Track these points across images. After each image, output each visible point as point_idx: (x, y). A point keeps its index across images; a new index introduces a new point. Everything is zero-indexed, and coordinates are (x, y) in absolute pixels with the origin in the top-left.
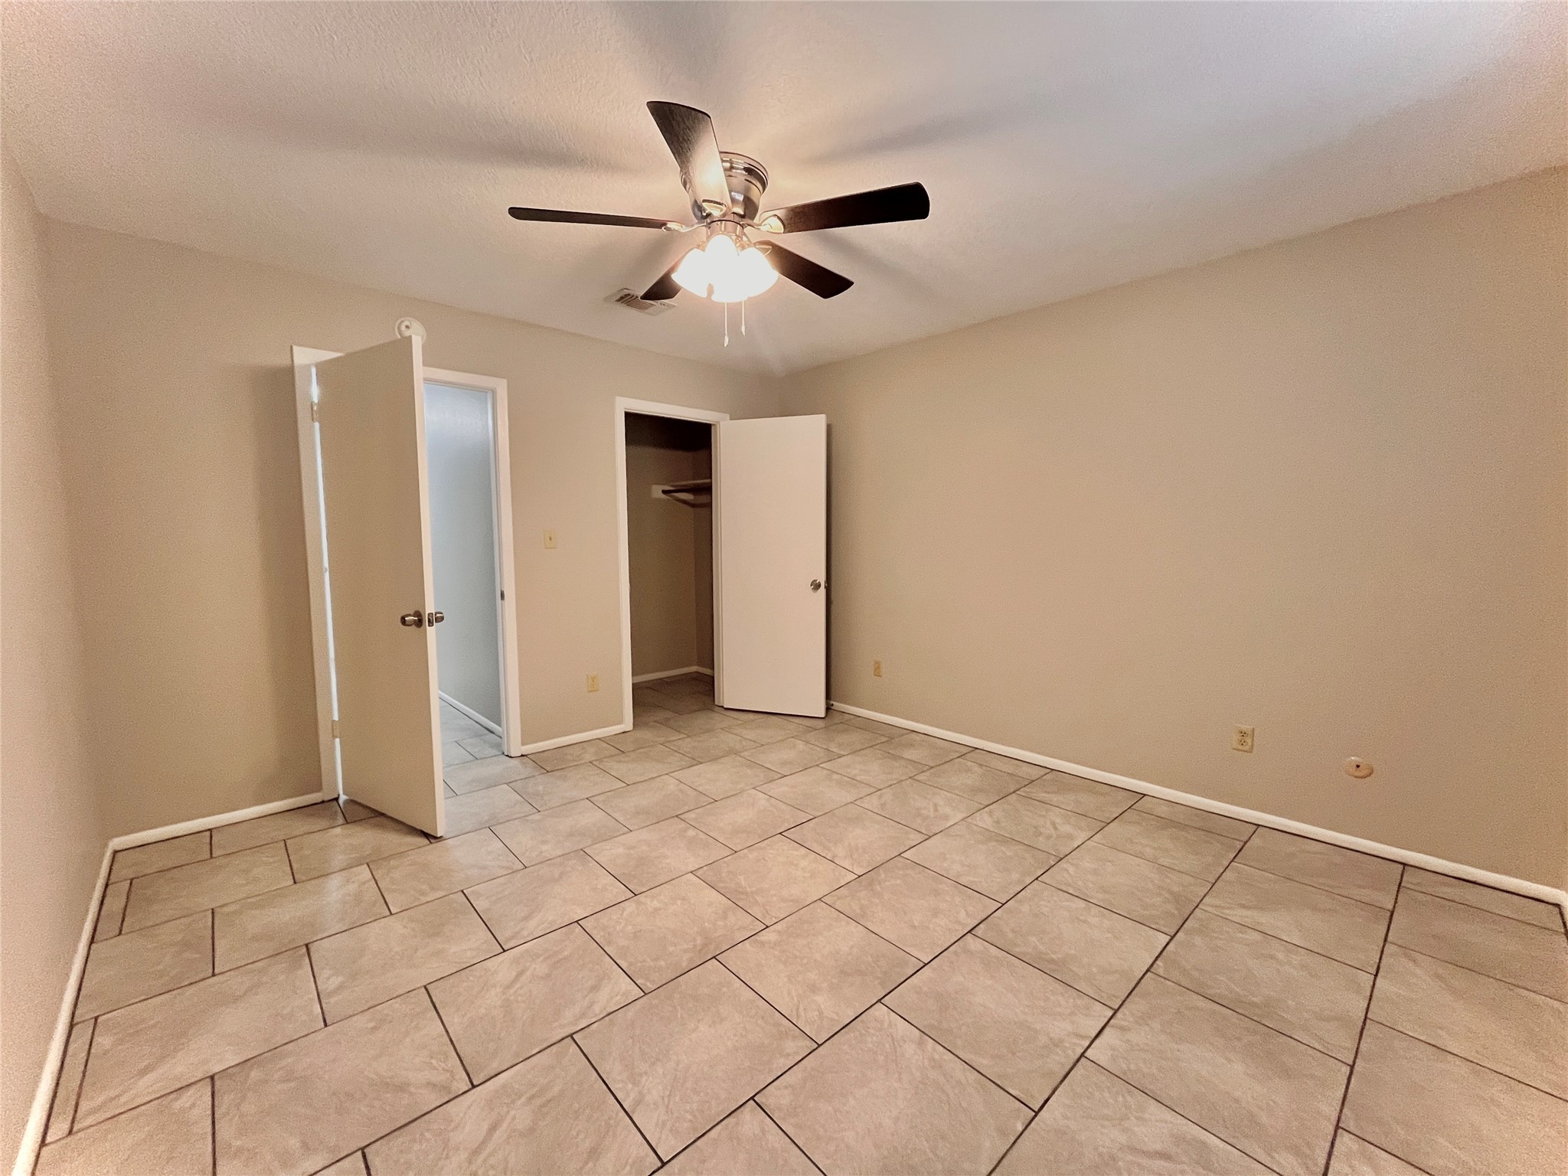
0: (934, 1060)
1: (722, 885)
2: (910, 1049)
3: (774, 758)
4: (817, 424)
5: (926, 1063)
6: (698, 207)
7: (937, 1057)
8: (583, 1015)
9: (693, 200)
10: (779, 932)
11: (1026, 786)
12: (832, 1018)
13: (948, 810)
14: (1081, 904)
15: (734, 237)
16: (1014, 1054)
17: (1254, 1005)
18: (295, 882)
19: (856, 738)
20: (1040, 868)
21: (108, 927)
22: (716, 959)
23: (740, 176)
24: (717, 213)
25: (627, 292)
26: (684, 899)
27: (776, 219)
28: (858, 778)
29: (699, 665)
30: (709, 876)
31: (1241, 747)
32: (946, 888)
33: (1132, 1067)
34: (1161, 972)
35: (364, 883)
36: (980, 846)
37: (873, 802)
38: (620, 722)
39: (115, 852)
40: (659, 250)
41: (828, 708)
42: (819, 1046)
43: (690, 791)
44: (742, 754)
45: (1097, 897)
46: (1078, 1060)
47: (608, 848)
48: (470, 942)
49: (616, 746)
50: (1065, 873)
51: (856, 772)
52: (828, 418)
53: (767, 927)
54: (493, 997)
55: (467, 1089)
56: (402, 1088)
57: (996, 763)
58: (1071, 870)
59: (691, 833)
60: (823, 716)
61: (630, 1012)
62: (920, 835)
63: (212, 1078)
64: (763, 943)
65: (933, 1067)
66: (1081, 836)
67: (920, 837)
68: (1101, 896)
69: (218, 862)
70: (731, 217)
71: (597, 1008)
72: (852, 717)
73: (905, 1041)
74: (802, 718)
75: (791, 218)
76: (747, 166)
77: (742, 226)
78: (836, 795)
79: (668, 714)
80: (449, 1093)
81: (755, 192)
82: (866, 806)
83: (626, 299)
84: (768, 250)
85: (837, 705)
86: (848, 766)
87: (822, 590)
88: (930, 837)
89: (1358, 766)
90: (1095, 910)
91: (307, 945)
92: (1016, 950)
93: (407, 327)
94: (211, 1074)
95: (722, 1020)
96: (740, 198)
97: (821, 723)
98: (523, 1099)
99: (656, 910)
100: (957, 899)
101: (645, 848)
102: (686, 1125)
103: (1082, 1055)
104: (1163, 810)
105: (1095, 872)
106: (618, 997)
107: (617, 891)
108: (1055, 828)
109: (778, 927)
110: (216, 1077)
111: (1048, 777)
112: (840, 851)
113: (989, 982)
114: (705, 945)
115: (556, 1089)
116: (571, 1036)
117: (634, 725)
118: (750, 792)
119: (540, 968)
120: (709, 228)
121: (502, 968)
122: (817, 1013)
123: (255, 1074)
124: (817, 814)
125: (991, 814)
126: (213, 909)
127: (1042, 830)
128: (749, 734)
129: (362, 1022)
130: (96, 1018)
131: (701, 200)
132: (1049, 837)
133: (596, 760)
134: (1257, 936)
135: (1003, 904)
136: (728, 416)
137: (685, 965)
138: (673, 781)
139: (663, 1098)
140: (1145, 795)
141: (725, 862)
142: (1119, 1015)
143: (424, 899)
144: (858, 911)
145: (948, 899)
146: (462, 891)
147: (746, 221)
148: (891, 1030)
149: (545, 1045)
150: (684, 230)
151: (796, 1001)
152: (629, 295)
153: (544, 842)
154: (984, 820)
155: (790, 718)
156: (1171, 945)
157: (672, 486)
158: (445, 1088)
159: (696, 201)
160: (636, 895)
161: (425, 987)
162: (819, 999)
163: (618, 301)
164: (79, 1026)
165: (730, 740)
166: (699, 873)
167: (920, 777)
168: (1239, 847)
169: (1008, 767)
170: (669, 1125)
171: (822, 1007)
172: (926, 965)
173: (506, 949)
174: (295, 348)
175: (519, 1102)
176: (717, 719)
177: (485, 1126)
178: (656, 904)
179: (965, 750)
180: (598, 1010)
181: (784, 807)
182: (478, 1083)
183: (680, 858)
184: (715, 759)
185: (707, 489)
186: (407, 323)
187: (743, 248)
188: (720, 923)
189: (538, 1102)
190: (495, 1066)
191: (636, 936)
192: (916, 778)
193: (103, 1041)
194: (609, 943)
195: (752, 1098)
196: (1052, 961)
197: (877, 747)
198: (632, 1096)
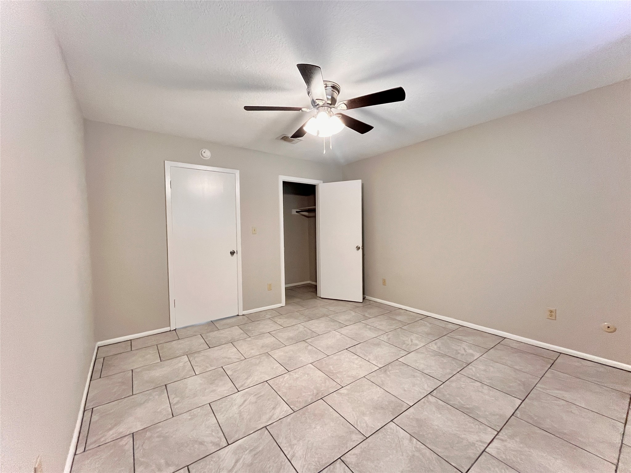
0: (417, 448)
1: (323, 369)
2: (406, 442)
3: (342, 318)
4: (357, 184)
5: (414, 449)
6: (313, 102)
7: (418, 446)
8: (270, 419)
9: (312, 99)
10: (348, 389)
11: (451, 332)
12: (372, 427)
13: (417, 342)
14: (479, 384)
15: (328, 112)
16: (452, 448)
17: (565, 434)
18: (161, 361)
19: (375, 311)
20: (459, 368)
21: (97, 375)
22: (322, 399)
23: (330, 89)
24: (321, 103)
25: (285, 135)
26: (308, 374)
27: (344, 104)
28: (377, 327)
29: (310, 281)
30: (317, 365)
31: (550, 318)
32: (418, 375)
33: (508, 457)
34: (518, 415)
35: (186, 362)
36: (432, 357)
37: (384, 338)
38: (280, 303)
39: (99, 347)
40: (298, 119)
41: (364, 298)
42: (367, 438)
43: (308, 331)
44: (329, 316)
45: (487, 382)
46: (483, 452)
47: (277, 352)
48: (225, 388)
49: (279, 312)
50: (471, 370)
51: (377, 325)
52: (362, 181)
53: (343, 387)
54: (235, 409)
55: (226, 445)
56: (201, 443)
57: (437, 323)
58: (474, 369)
59: (310, 347)
60: (362, 302)
61: (289, 419)
62: (405, 352)
63: (133, 434)
64: (341, 394)
65: (417, 451)
66: (477, 355)
67: (406, 353)
68: (488, 381)
69: (134, 352)
70: (326, 105)
71: (275, 416)
72: (374, 302)
73: (404, 439)
74: (353, 302)
75: (350, 104)
76: (332, 85)
77: (331, 108)
78: (369, 334)
79: (298, 300)
80: (219, 446)
81: (335, 95)
82: (381, 339)
83: (285, 138)
84: (340, 116)
85: (367, 297)
86: (373, 322)
87: (361, 250)
88: (410, 353)
89: (609, 327)
90: (486, 387)
91: (166, 385)
92: (451, 403)
93: (204, 152)
94: (132, 433)
95: (326, 424)
96: (330, 97)
97: (361, 305)
98: (248, 451)
99: (297, 378)
100: (423, 380)
101: (292, 353)
102: (313, 467)
103: (484, 451)
104: (515, 345)
105: (485, 370)
106: (284, 412)
107: (281, 370)
108: (465, 351)
109: (347, 387)
110: (134, 434)
111: (460, 329)
112: (371, 357)
113: (440, 416)
114: (317, 394)
115: (261, 448)
116: (266, 427)
117: (286, 304)
118: (333, 331)
119: (252, 399)
120: (318, 109)
121: (238, 398)
122: (365, 424)
123: (148, 434)
124: (361, 342)
125: (436, 344)
126: (132, 370)
127: (459, 351)
128: (332, 308)
129: (186, 416)
130: (93, 408)
131: (315, 99)
132: (463, 355)
133: (272, 318)
134: (563, 402)
135: (444, 383)
136: (322, 182)
137: (310, 401)
138: (301, 326)
139: (303, 455)
140: (505, 338)
141: (324, 360)
142: (500, 434)
143: (208, 370)
144: (381, 383)
145: (419, 379)
146: (222, 367)
147: (332, 106)
148: (397, 434)
149: (255, 430)
150: (308, 111)
151: (356, 418)
152: (285, 136)
153: (253, 349)
154: (433, 347)
155: (348, 302)
156: (523, 404)
157: (300, 209)
158: (217, 444)
159: (313, 100)
160: (289, 372)
161: (209, 404)
162: (366, 418)
163: (281, 139)
164: (87, 411)
165: (324, 311)
166: (314, 364)
167: (405, 328)
168: (552, 362)
169: (443, 325)
170: (306, 466)
171: (367, 422)
172: (411, 407)
173: (239, 391)
174: (165, 161)
175: (246, 453)
176: (319, 302)
177: (234, 461)
178: (297, 376)
179: (423, 317)
180: (276, 417)
181: (347, 338)
182: (230, 443)
183: (305, 358)
184: (318, 318)
185: (314, 211)
186: (204, 151)
187: (331, 116)
188: (323, 385)
189: (254, 453)
190: (236, 437)
191: (290, 388)
192: (403, 328)
193: (95, 418)
194: (279, 391)
195: (340, 458)
196: (468, 408)
197: (385, 315)
198: (290, 453)
